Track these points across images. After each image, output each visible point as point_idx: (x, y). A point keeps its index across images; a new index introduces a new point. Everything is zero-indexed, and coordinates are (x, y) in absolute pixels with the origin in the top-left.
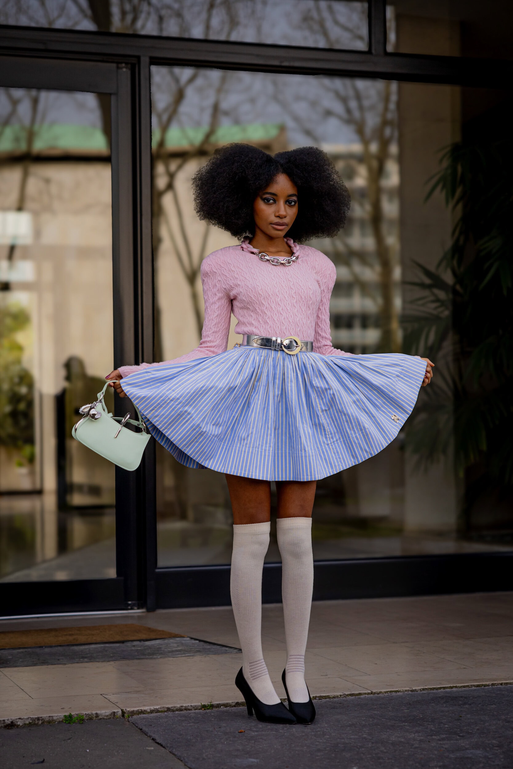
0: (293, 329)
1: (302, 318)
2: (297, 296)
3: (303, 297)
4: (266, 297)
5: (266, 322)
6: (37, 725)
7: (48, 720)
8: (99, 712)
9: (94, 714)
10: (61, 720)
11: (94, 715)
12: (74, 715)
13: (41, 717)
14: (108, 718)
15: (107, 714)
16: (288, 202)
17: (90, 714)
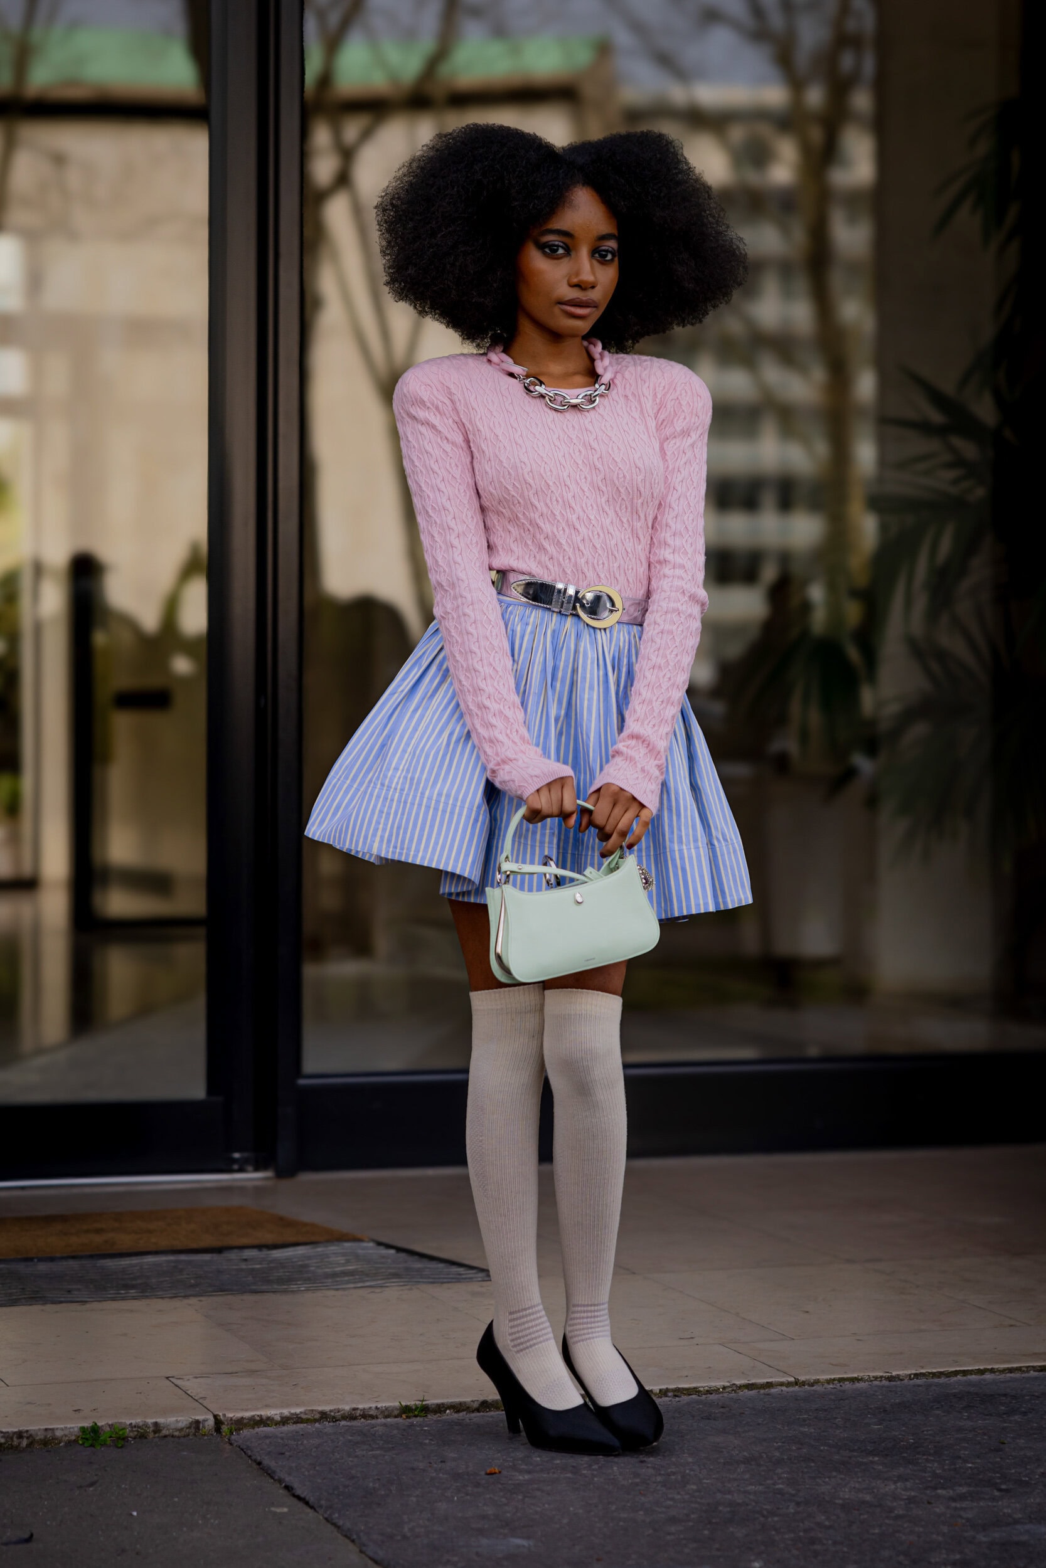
0: (603, 564)
1: (623, 538)
2: (609, 488)
3: (622, 490)
4: (541, 489)
5: (541, 548)
6: (16, 1449)
7: (42, 1437)
8: (161, 1420)
9: (151, 1426)
10: (73, 1438)
11: (149, 1428)
12: (102, 1426)
13: (27, 1431)
14: (183, 1433)
15: (180, 1425)
16: (597, 253)
17: (141, 1424)
